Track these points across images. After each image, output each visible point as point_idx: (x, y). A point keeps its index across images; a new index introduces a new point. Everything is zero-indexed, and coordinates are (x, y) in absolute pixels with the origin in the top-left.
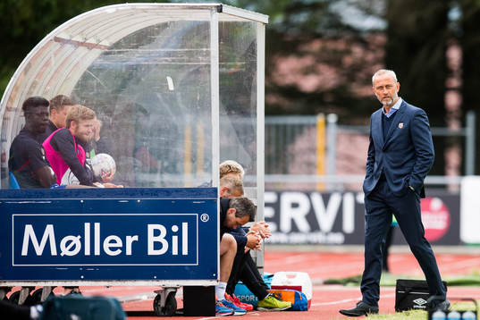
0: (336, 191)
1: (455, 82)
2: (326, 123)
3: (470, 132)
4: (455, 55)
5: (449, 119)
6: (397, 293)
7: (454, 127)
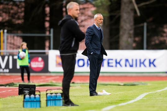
0: (7, 55)
1: (48, 19)
2: (4, 32)
3: (52, 35)
4: (48, 9)
5: (46, 31)
6: (19, 89)
7: (47, 34)
